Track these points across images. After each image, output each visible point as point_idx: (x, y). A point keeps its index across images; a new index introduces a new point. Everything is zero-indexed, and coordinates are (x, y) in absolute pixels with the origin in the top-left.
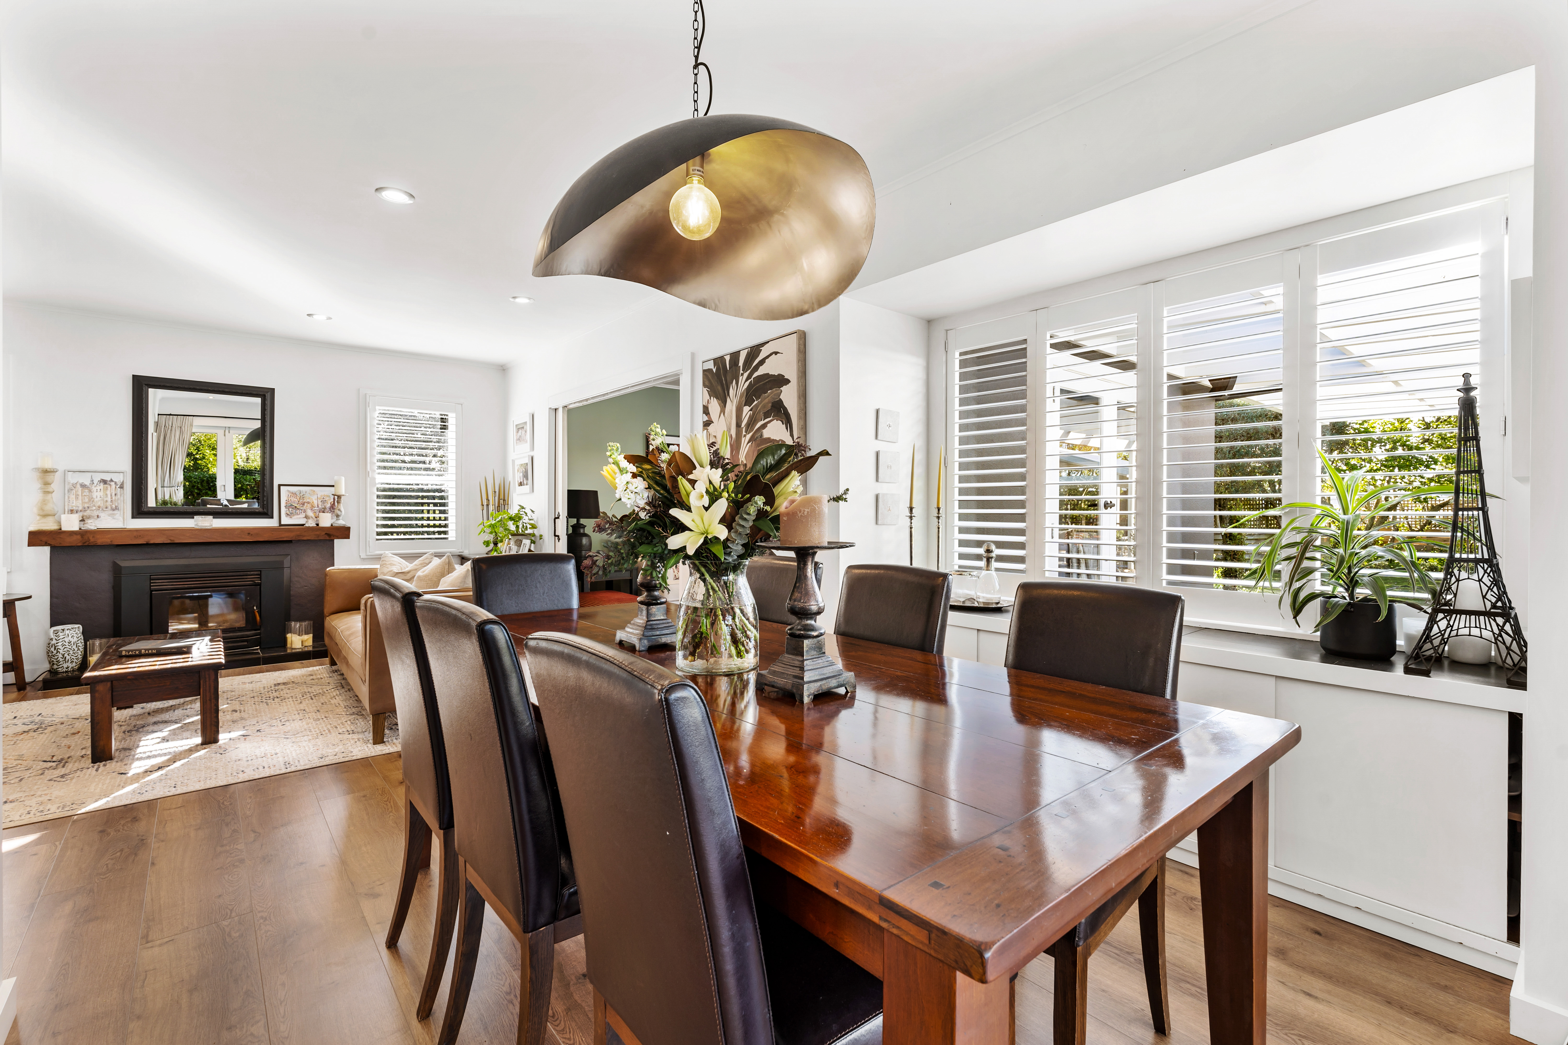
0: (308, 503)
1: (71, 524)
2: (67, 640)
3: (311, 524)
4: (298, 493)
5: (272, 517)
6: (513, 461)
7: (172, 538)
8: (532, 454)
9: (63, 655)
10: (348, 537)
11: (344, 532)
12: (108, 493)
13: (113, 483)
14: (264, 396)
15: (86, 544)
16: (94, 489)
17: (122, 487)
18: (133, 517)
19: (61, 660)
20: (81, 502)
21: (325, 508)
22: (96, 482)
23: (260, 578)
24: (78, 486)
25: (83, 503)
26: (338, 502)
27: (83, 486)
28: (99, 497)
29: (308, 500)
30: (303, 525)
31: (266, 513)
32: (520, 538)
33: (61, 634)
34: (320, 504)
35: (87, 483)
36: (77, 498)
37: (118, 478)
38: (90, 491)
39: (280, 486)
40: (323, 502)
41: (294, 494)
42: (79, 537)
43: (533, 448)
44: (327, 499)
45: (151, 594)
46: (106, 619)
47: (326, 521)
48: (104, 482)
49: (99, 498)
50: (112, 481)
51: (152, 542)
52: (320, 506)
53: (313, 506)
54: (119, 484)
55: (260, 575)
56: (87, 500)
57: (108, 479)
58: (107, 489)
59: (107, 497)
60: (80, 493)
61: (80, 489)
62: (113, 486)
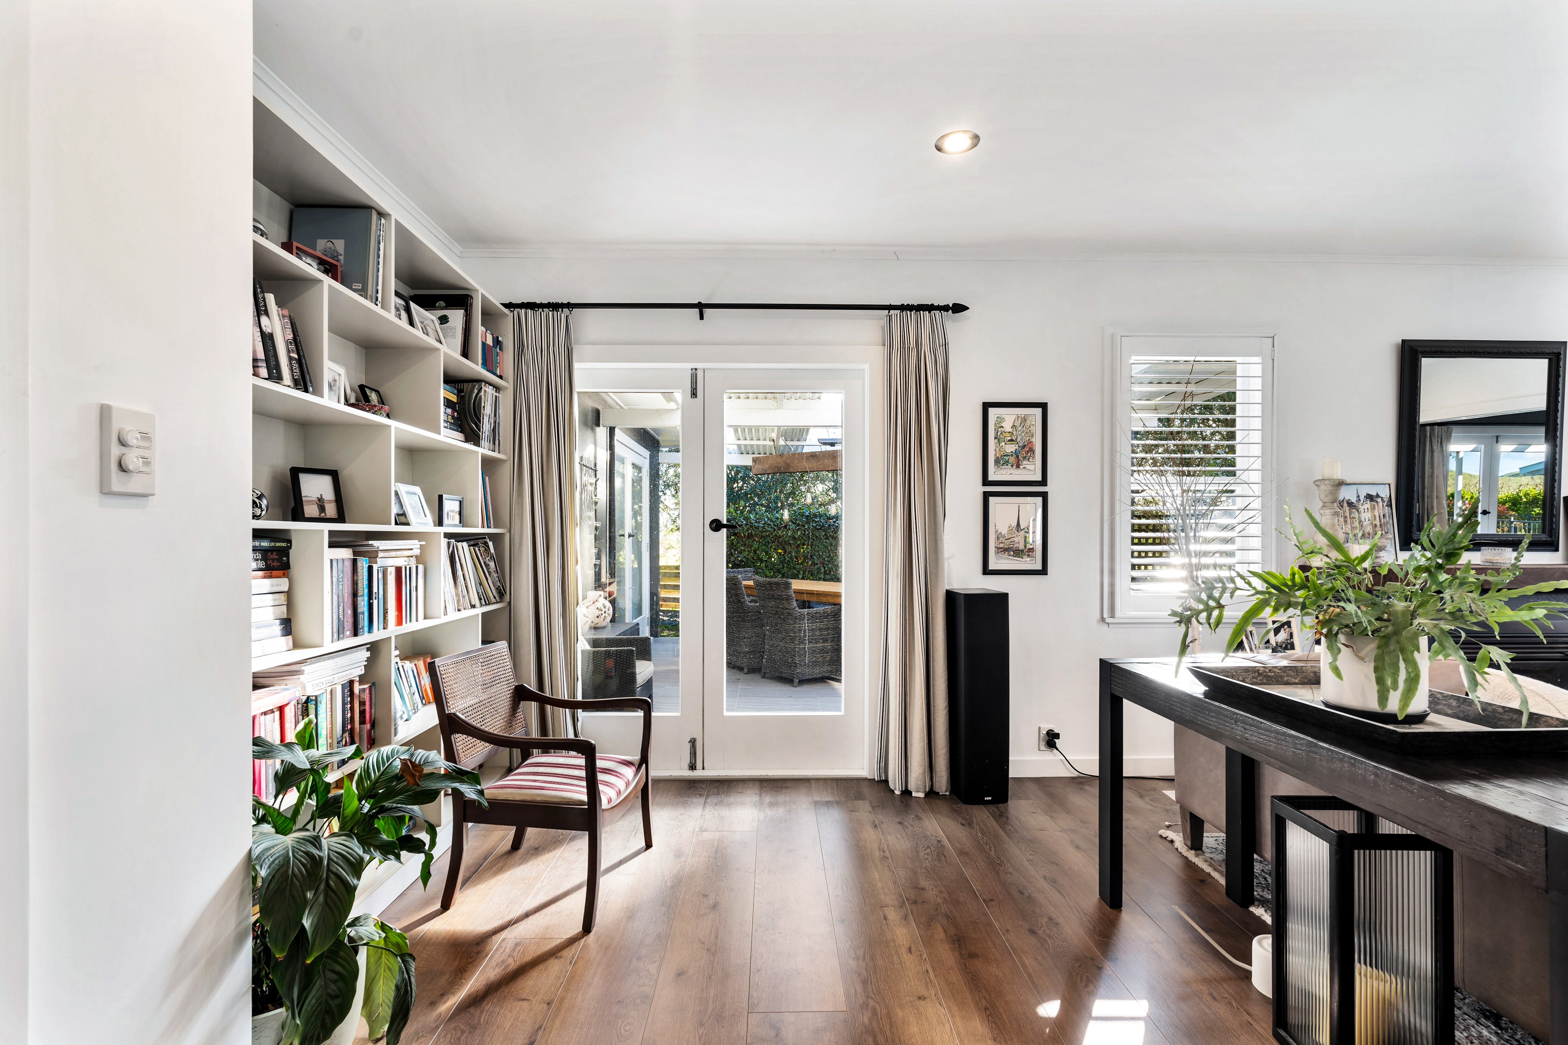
5: (1557, 550)
12: (1376, 514)
13: (1379, 500)
16: (1362, 508)
17: (1390, 505)
18: (1401, 549)
20: (1350, 527)
22: (1362, 498)
24: (1345, 504)
25: (1352, 528)
27: (1350, 504)
28: (1367, 520)
31: (1550, 544)
35: (1354, 500)
36: (1346, 521)
37: (1384, 492)
38: (1357, 511)
48: (1370, 497)
49: (1368, 522)
50: (1378, 496)
54: (1386, 500)
56: (1355, 524)
57: (1375, 494)
58: (1374, 508)
59: (1375, 519)
60: (1348, 515)
61: (1348, 508)
62: (1381, 504)
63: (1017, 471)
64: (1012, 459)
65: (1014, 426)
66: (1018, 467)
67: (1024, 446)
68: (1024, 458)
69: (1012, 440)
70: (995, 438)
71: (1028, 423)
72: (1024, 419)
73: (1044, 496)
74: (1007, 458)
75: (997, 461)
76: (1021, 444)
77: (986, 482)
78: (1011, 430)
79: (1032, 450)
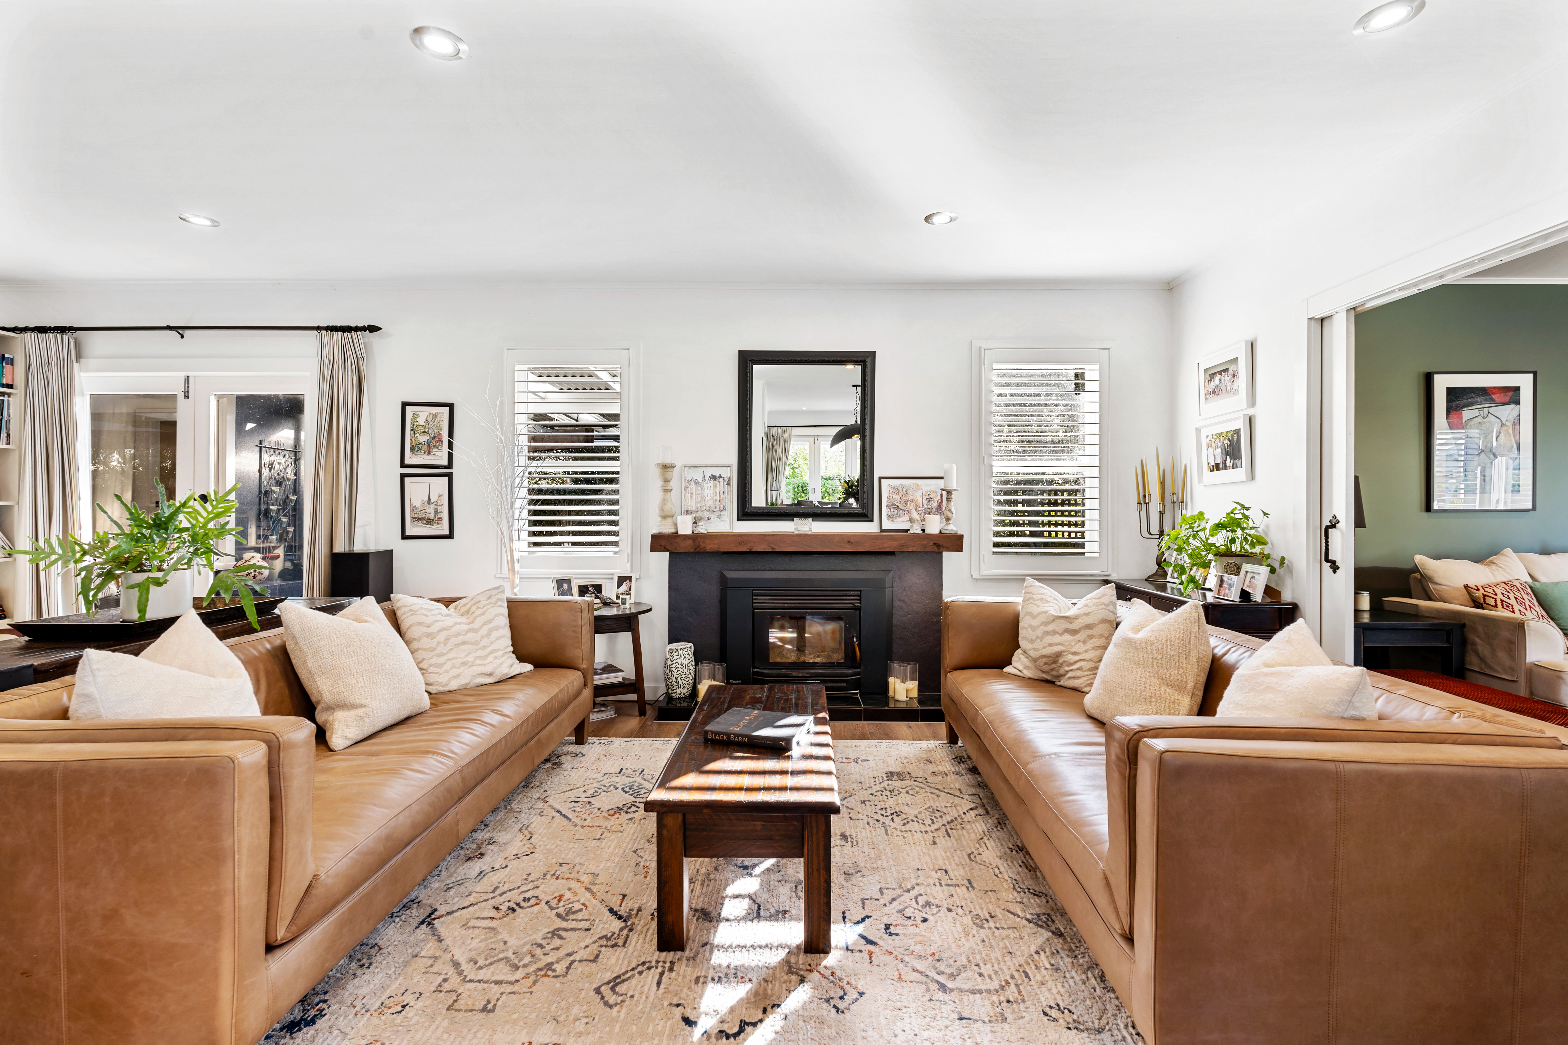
0: (912, 501)
1: (685, 527)
2: (679, 661)
3: (916, 530)
4: (900, 489)
5: (872, 521)
6: (1198, 431)
7: (773, 546)
8: (1250, 412)
9: (677, 679)
10: (959, 549)
11: (955, 542)
12: (718, 491)
13: (721, 480)
14: (865, 361)
15: (697, 551)
16: (706, 486)
17: (729, 484)
18: (739, 519)
19: (675, 684)
20: (694, 501)
21: (931, 508)
22: (707, 478)
23: (860, 600)
24: (693, 483)
25: (697, 502)
26: (948, 500)
27: (696, 482)
28: (709, 495)
29: (912, 498)
30: (907, 531)
31: (865, 515)
32: (1234, 560)
33: (675, 654)
34: (925, 502)
35: (700, 479)
36: (691, 497)
37: (725, 473)
38: (702, 489)
39: (880, 478)
40: (930, 499)
41: (896, 489)
42: (691, 542)
43: (1252, 402)
44: (933, 495)
45: (753, 612)
46: (713, 639)
47: (934, 526)
48: (714, 478)
49: (709, 497)
50: (720, 476)
51: (754, 550)
52: (925, 506)
53: (917, 506)
54: (727, 480)
55: (860, 596)
56: (699, 499)
57: (718, 475)
58: (716, 486)
59: (716, 495)
60: (694, 492)
61: (694, 486)
62: (722, 483)
63: (429, 457)
64: (425, 448)
65: (426, 421)
66: (429, 453)
67: (434, 437)
68: (434, 446)
69: (424, 432)
70: (411, 430)
71: (438, 419)
72: (435, 416)
73: (450, 476)
74: (420, 446)
75: (412, 449)
76: (432, 435)
77: (403, 465)
78: (424, 424)
79: (440, 440)
